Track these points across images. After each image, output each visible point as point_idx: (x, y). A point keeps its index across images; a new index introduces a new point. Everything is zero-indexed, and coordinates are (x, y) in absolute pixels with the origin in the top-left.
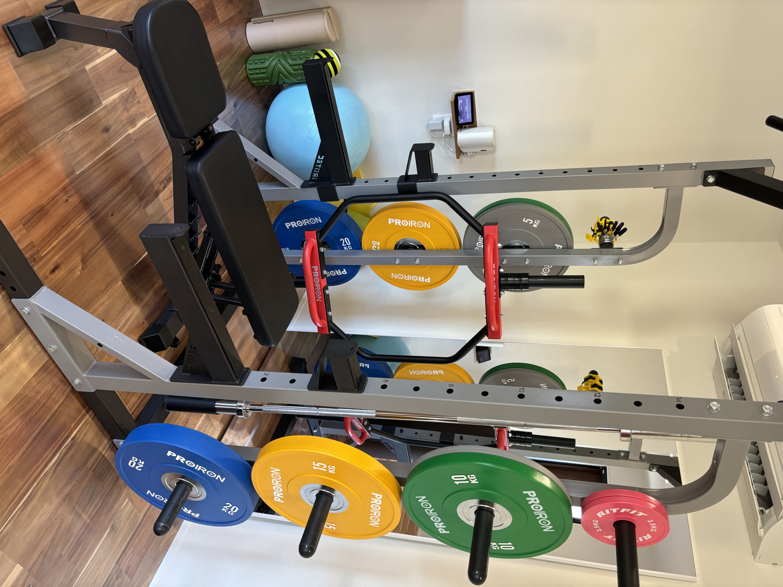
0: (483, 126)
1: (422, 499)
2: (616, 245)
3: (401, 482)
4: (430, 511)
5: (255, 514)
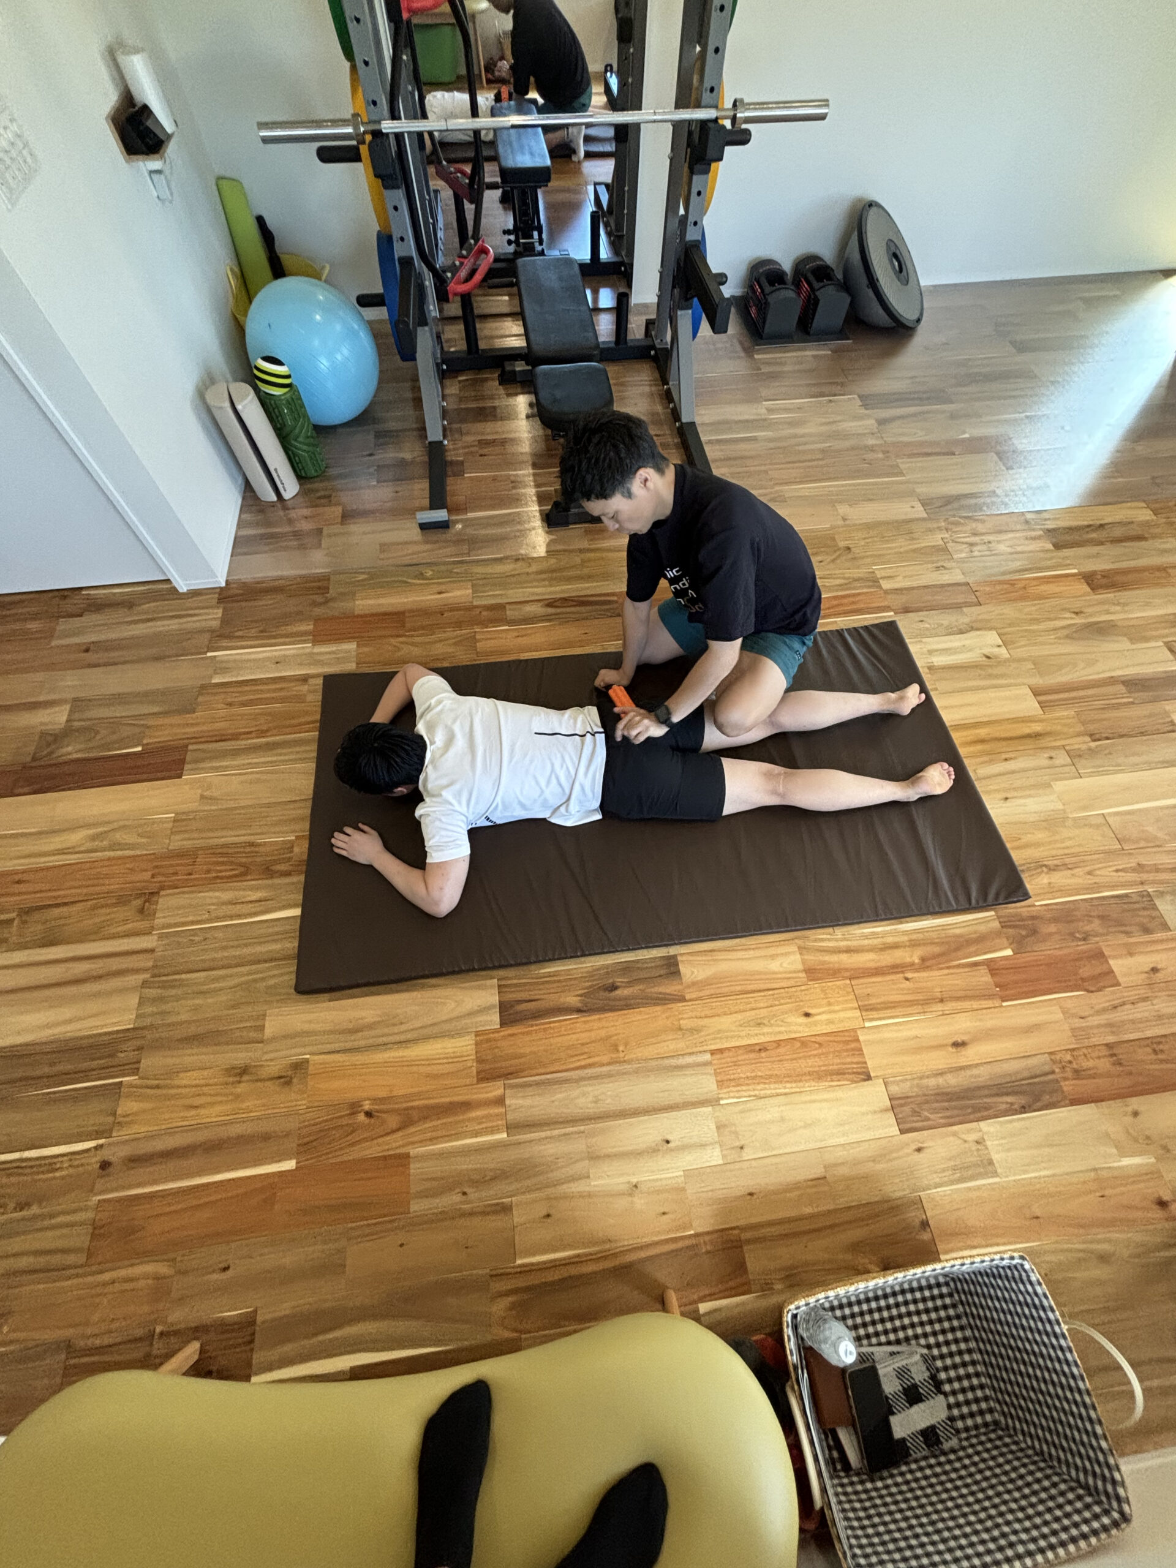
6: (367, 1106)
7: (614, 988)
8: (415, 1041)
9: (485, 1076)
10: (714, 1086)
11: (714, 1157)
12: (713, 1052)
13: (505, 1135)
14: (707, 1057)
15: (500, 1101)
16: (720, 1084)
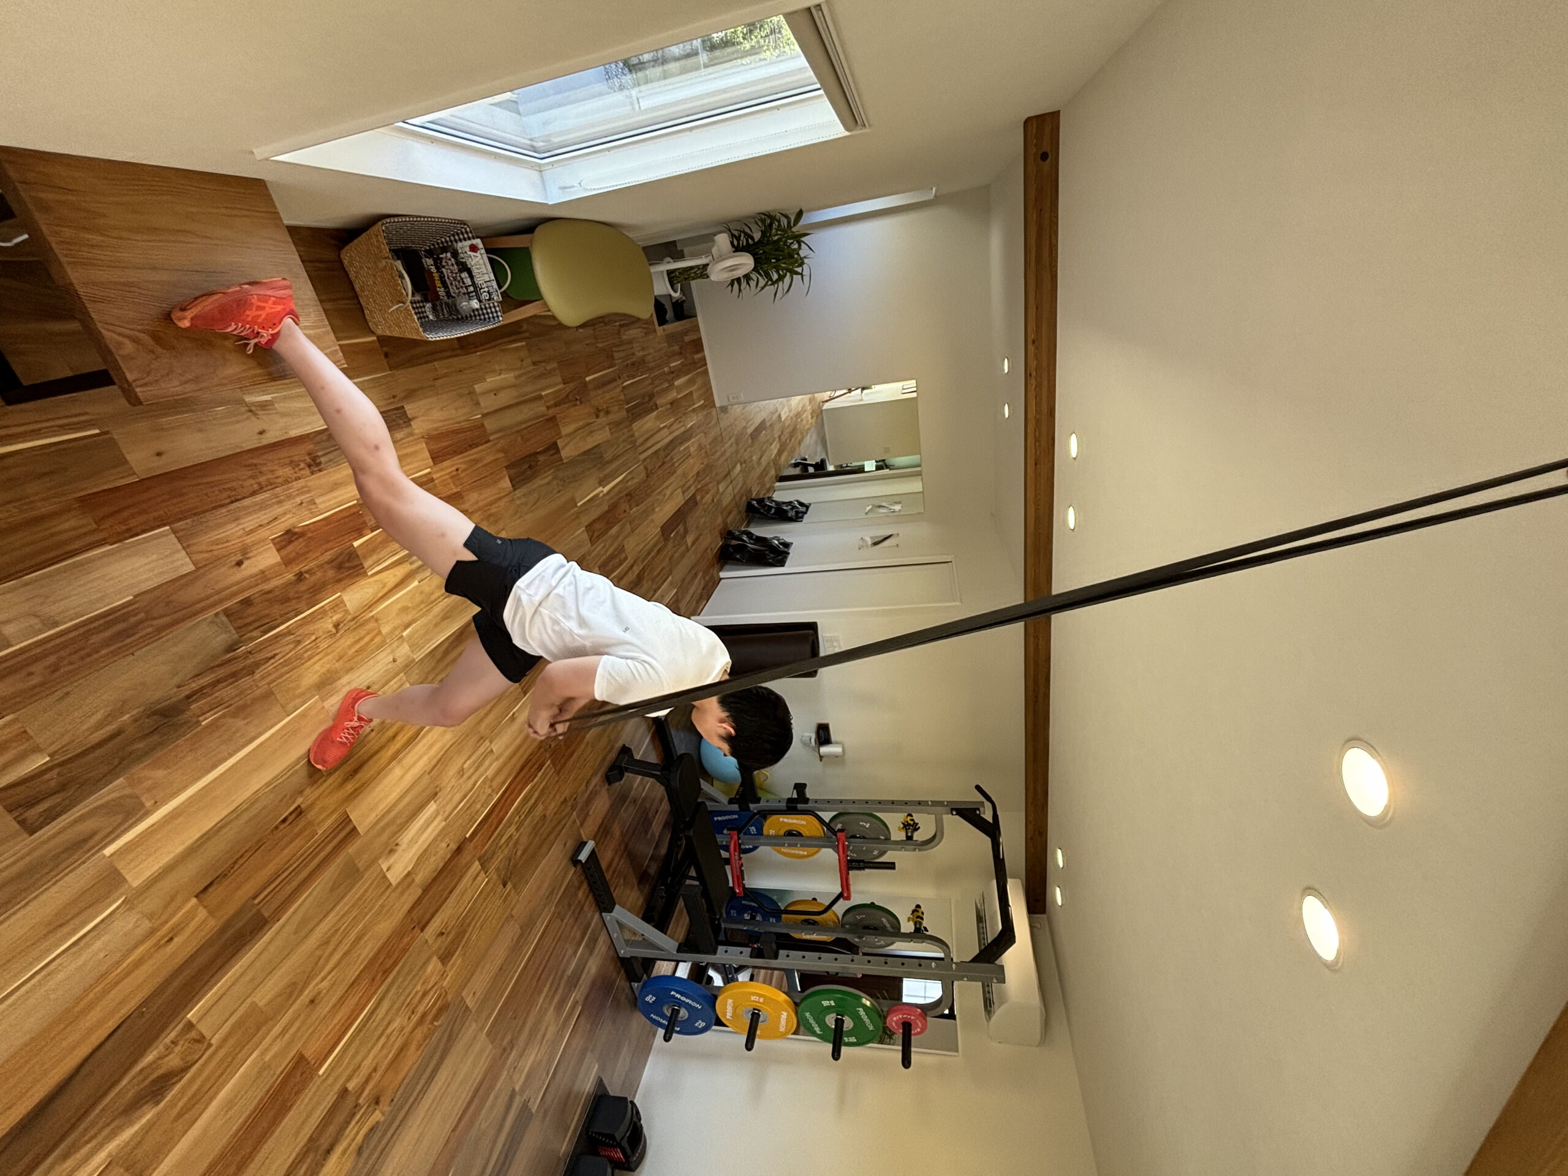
0: (837, 743)
1: (807, 1014)
2: (915, 838)
3: (796, 1004)
4: (812, 1021)
5: (714, 1027)
6: (578, 403)
7: (530, 467)
8: (575, 431)
9: (552, 419)
10: (485, 423)
11: (478, 388)
12: (488, 441)
13: (543, 393)
14: (491, 438)
15: (548, 408)
16: (483, 425)
